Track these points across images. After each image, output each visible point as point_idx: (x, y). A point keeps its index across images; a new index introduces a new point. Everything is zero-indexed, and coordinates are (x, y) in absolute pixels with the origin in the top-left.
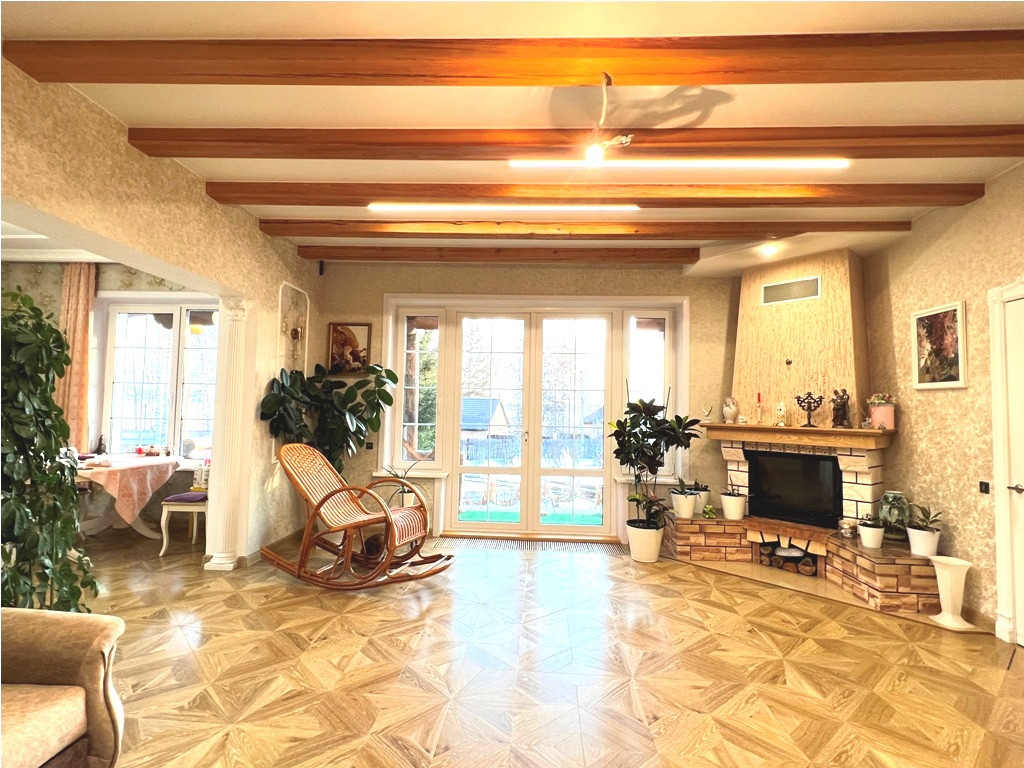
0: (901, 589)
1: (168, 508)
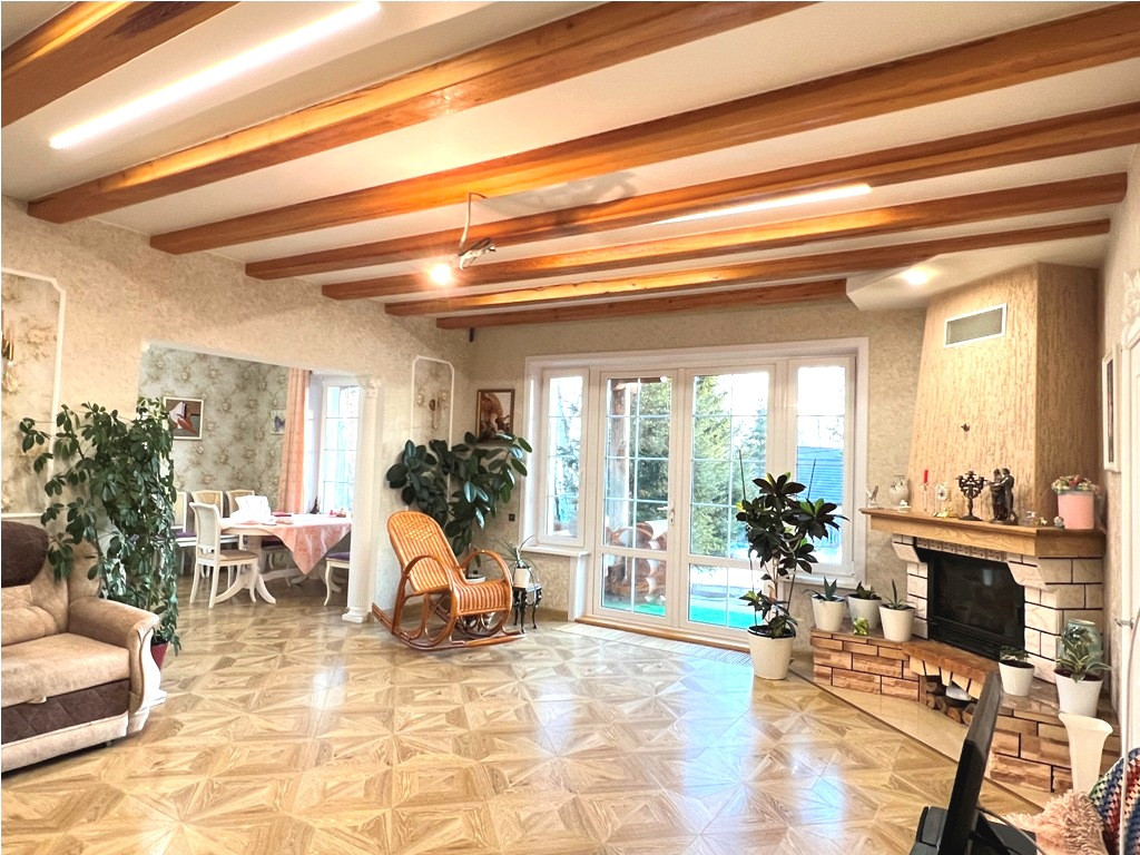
0: (1024, 754)
1: (331, 564)
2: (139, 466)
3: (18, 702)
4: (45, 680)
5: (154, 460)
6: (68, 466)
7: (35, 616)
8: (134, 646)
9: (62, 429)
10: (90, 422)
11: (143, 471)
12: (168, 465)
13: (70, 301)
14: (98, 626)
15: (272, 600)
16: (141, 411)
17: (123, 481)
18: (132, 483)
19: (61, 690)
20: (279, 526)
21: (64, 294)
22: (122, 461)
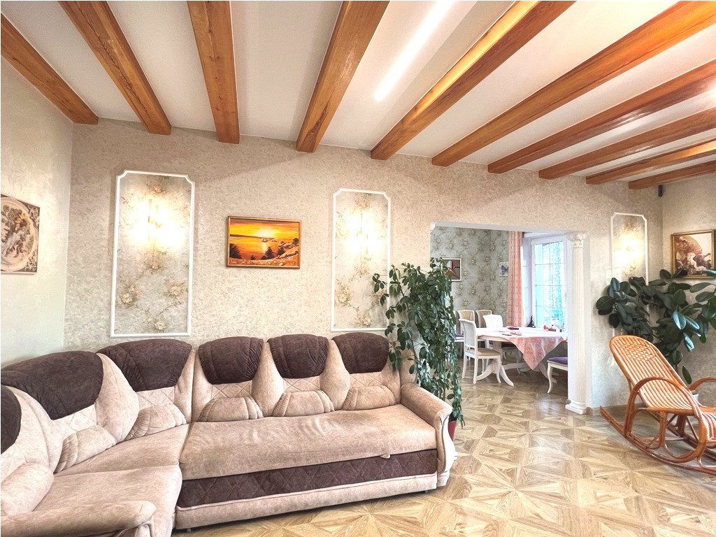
1: (551, 365)
2: (433, 301)
3: (376, 455)
4: (389, 443)
5: (442, 297)
6: (397, 300)
7: (384, 392)
8: (438, 428)
9: (392, 279)
10: (406, 274)
11: (437, 304)
12: (450, 299)
13: (393, 204)
14: (417, 406)
15: (512, 384)
16: (433, 266)
17: (425, 310)
18: (431, 312)
19: (397, 451)
20: (513, 336)
21: (389, 199)
22: (425, 298)
